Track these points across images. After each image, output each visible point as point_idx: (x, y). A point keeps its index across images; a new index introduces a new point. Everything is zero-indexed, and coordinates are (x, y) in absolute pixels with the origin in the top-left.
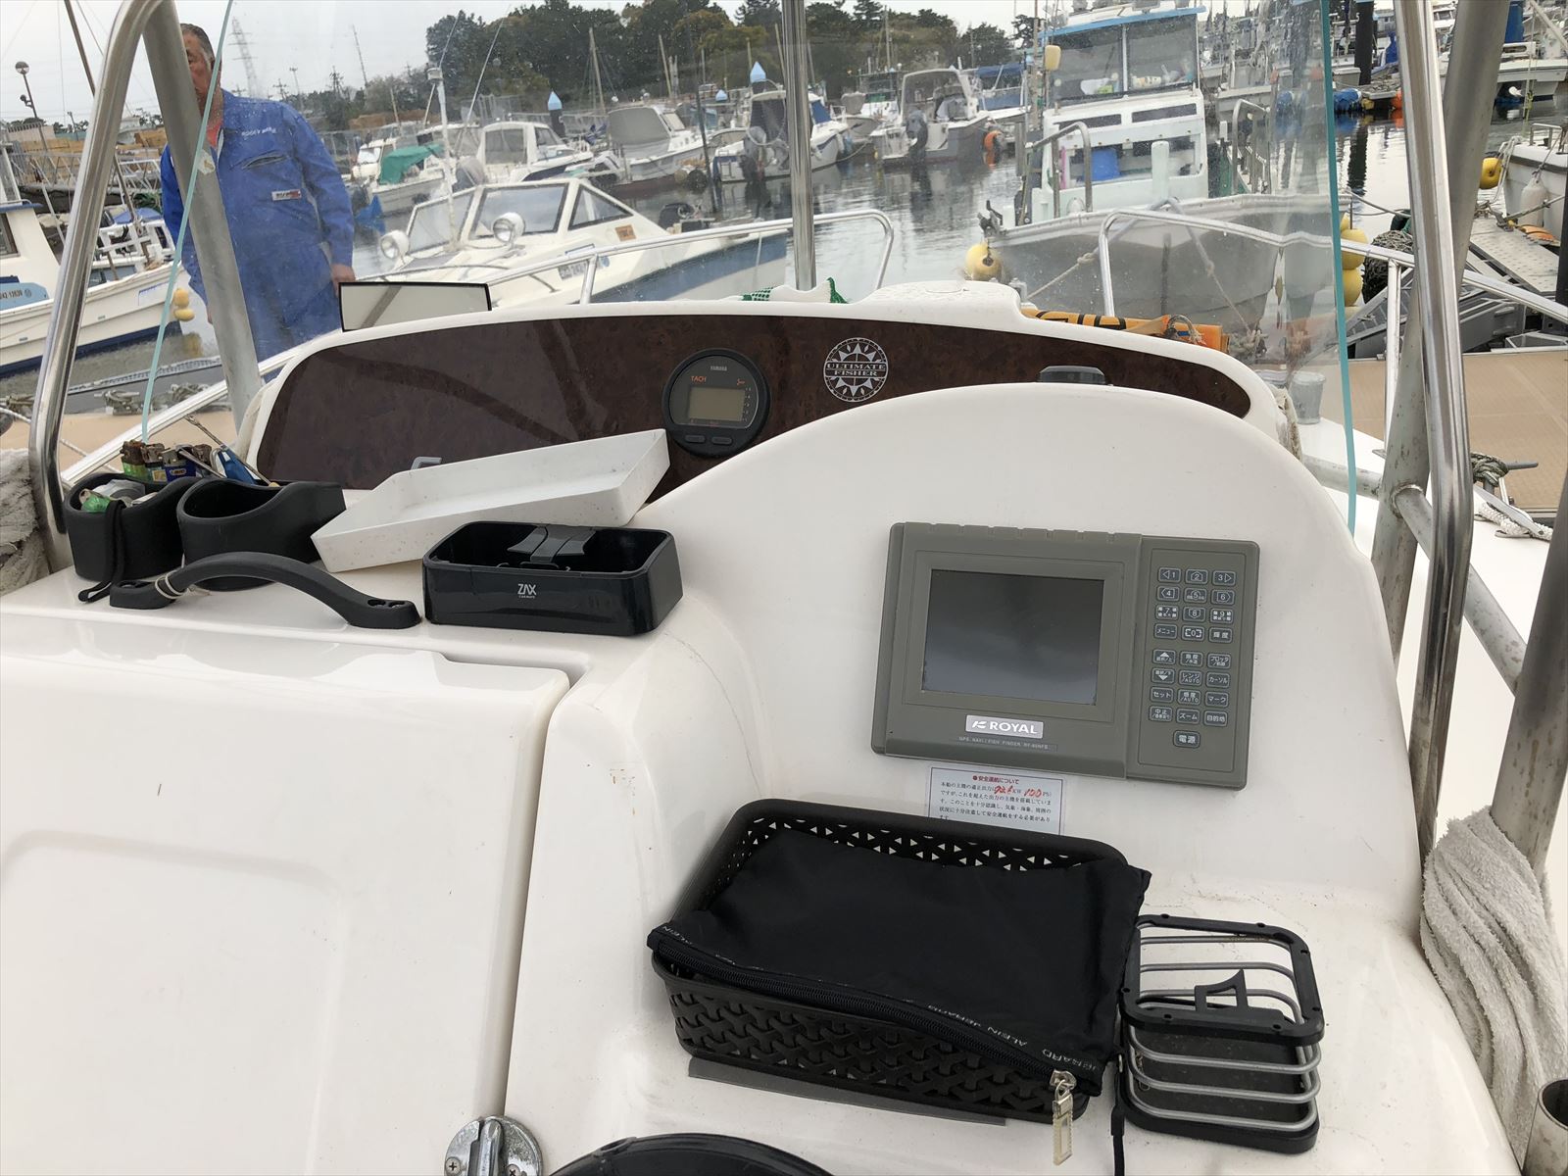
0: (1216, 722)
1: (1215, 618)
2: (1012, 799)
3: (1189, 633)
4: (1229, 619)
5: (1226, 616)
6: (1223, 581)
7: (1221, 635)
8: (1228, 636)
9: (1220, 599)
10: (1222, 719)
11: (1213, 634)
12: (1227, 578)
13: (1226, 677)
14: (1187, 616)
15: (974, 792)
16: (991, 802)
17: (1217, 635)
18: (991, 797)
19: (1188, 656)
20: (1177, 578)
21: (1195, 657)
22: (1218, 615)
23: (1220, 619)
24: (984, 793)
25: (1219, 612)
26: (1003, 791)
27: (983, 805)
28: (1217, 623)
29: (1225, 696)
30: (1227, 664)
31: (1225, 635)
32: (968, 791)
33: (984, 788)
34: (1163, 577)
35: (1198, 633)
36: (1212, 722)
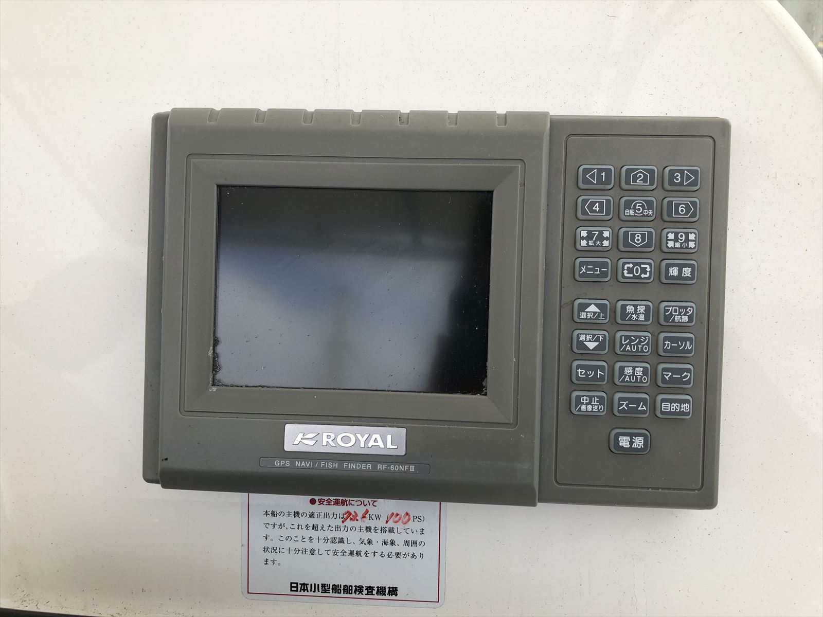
0: (675, 413)
1: (671, 244)
2: (368, 529)
3: (630, 271)
4: (692, 245)
5: (687, 240)
6: (681, 184)
7: (680, 271)
8: (692, 273)
9: (677, 213)
10: (685, 407)
11: (667, 271)
12: (689, 178)
13: (690, 339)
14: (626, 244)
15: (311, 522)
16: (338, 535)
17: (674, 271)
18: (338, 528)
19: (630, 309)
20: (608, 182)
21: (641, 309)
22: (676, 240)
23: (678, 245)
24: (326, 522)
25: (676, 234)
26: (355, 518)
27: (326, 540)
28: (673, 253)
29: (689, 371)
30: (691, 318)
31: (687, 272)
32: (303, 521)
33: (327, 515)
34: (586, 181)
35: (644, 271)
36: (670, 413)
